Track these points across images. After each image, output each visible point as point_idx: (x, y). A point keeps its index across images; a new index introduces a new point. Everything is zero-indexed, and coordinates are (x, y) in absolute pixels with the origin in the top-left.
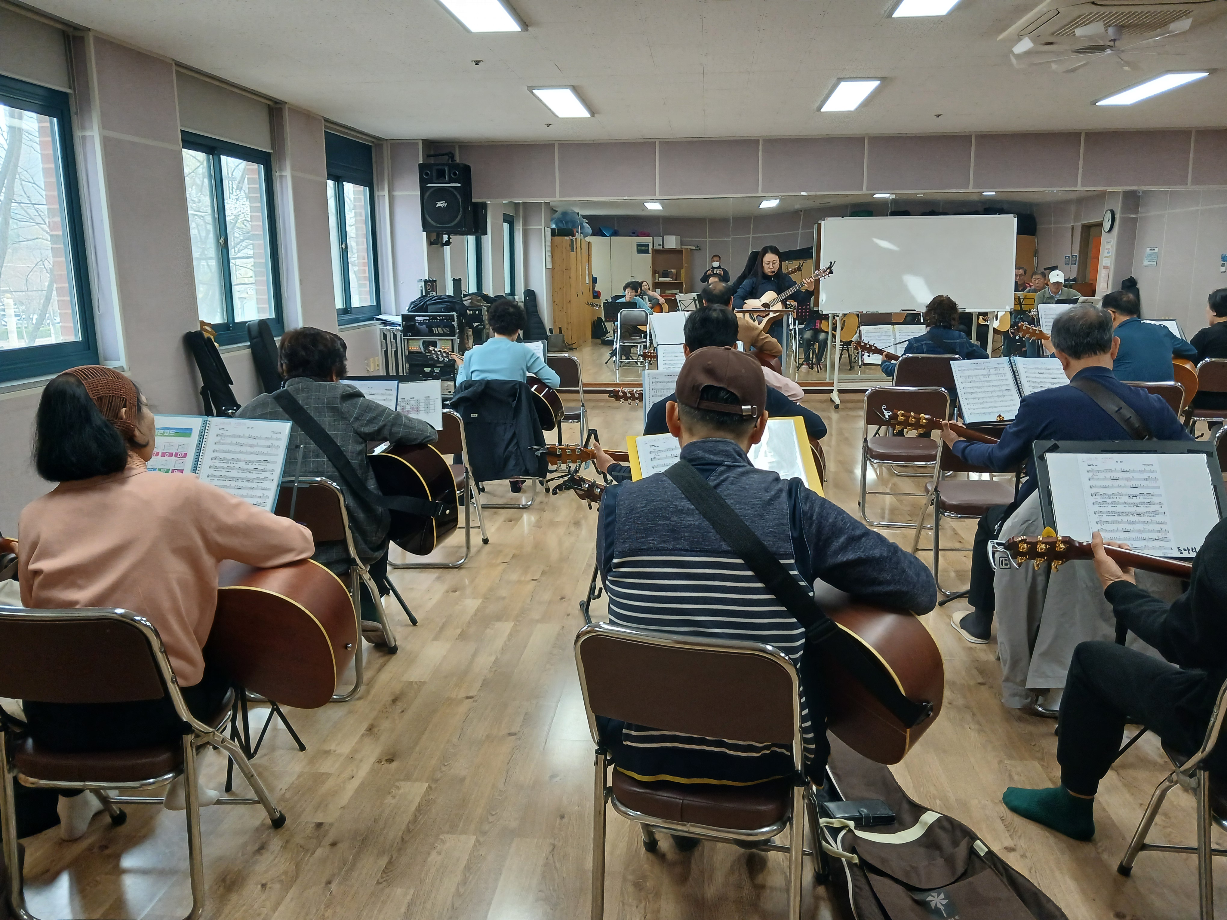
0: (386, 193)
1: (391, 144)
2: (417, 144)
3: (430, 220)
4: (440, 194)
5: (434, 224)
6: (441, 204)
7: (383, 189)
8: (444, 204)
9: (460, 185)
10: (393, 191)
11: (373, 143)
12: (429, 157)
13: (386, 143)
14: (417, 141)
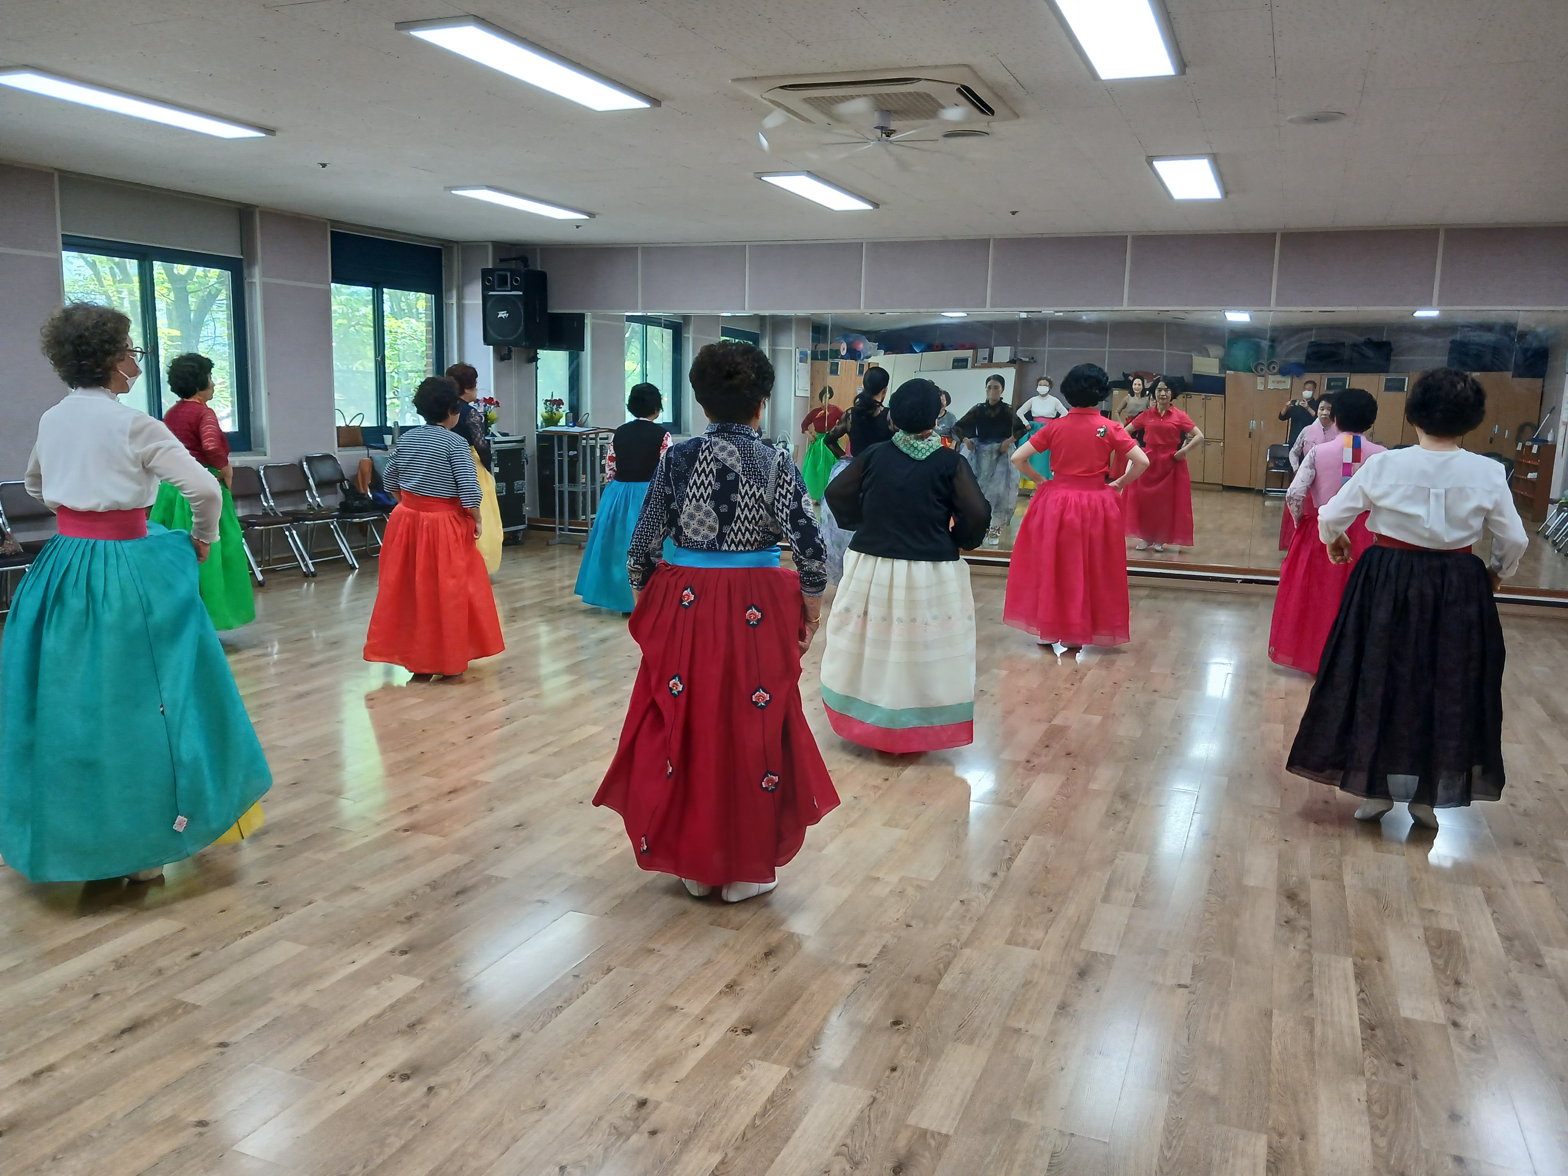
0: (454, 301)
1: (462, 247)
2: (486, 247)
3: (491, 332)
4: (503, 303)
5: (496, 336)
6: (503, 314)
7: (452, 298)
8: (505, 315)
9: (521, 293)
10: (463, 297)
11: (442, 245)
12: (502, 260)
13: (456, 244)
14: (486, 243)
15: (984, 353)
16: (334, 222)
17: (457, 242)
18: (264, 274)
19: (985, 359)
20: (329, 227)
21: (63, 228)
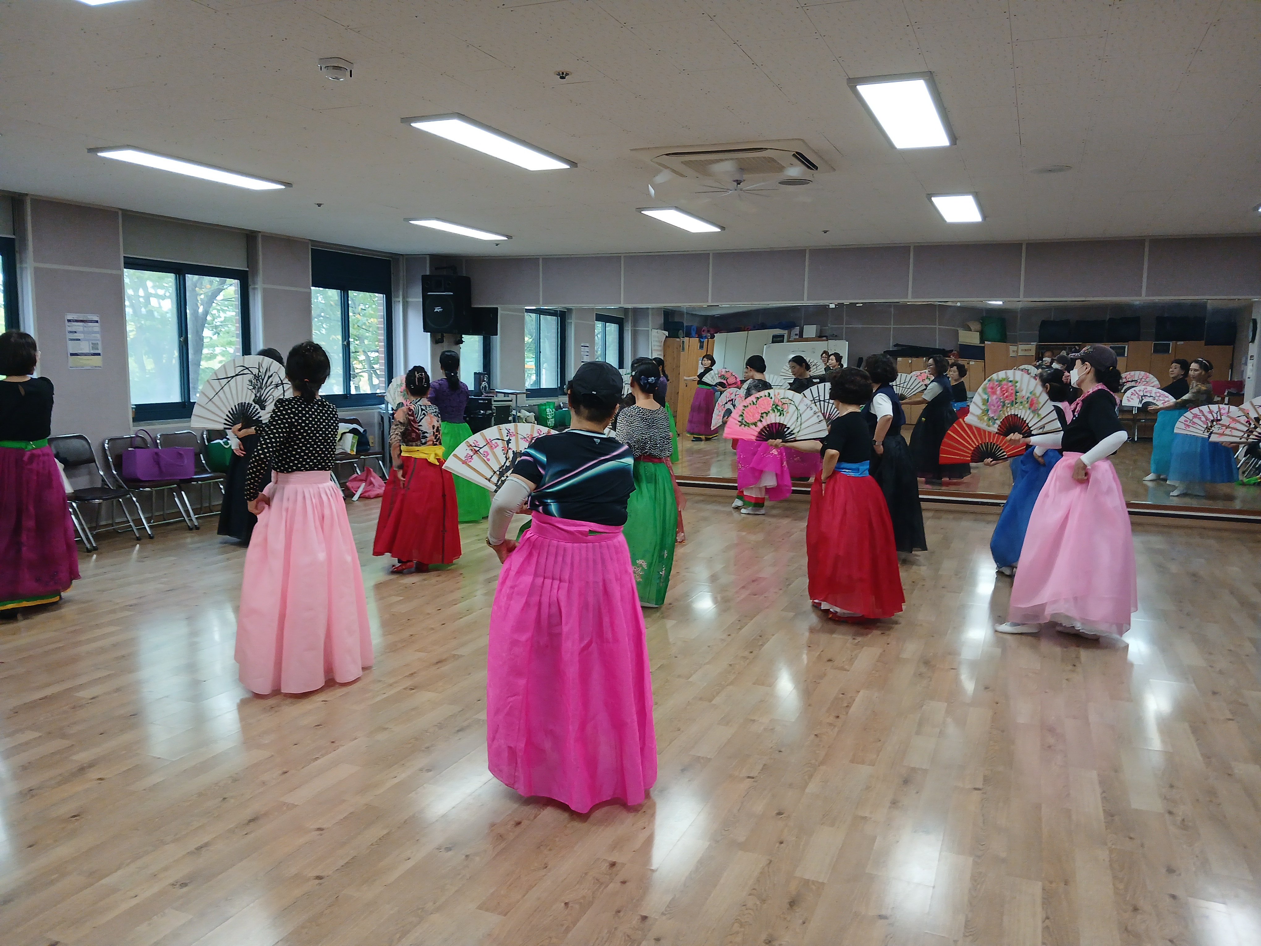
0: (401, 299)
1: (407, 259)
2: (426, 258)
3: (429, 322)
4: (439, 300)
5: (433, 326)
6: (438, 309)
7: (398, 297)
8: (440, 310)
9: (452, 293)
10: (407, 297)
11: (391, 257)
12: (436, 269)
14: (425, 256)
15: (796, 330)
16: (314, 242)
17: (402, 255)
18: (264, 281)
19: (796, 335)
20: (310, 246)
21: (125, 252)
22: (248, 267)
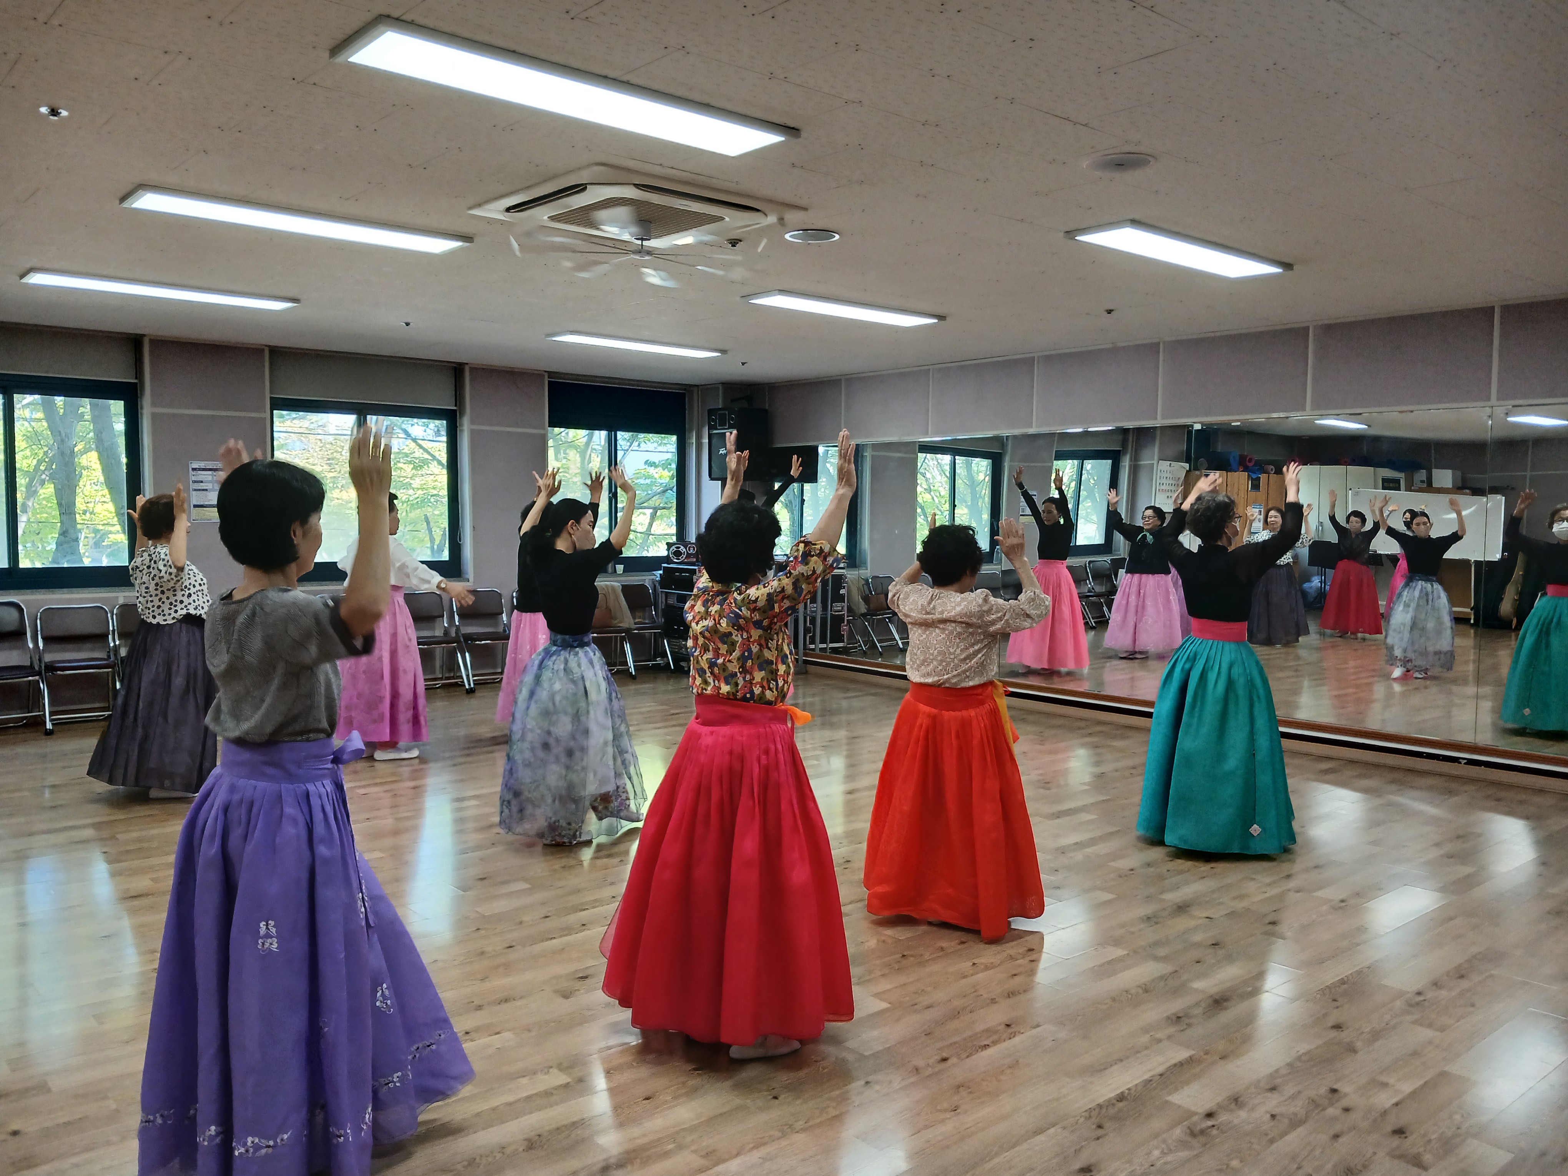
0: (692, 440)
1: (702, 390)
2: (718, 388)
3: (715, 468)
5: (717, 472)
6: (722, 451)
7: (690, 438)
8: (724, 452)
10: (698, 438)
11: (685, 390)
12: (733, 401)
13: (696, 389)
14: (716, 386)
15: (1422, 475)
16: (551, 374)
17: (697, 386)
18: (472, 422)
19: (1422, 482)
20: (546, 377)
21: (271, 393)
22: (456, 406)
